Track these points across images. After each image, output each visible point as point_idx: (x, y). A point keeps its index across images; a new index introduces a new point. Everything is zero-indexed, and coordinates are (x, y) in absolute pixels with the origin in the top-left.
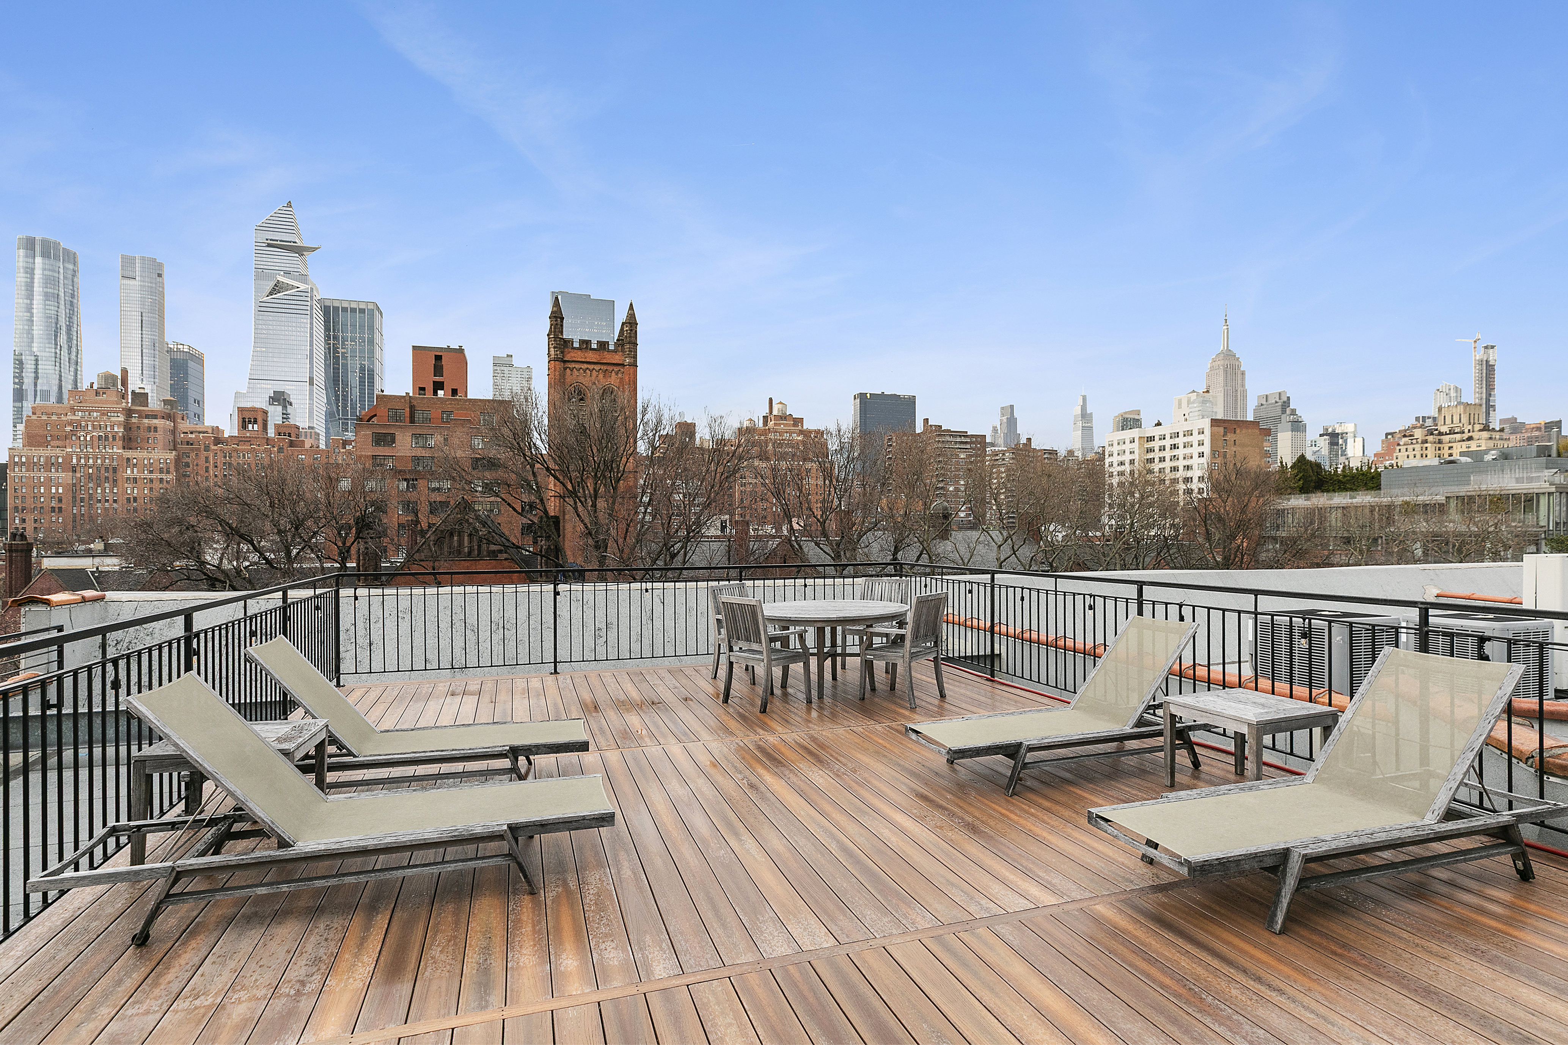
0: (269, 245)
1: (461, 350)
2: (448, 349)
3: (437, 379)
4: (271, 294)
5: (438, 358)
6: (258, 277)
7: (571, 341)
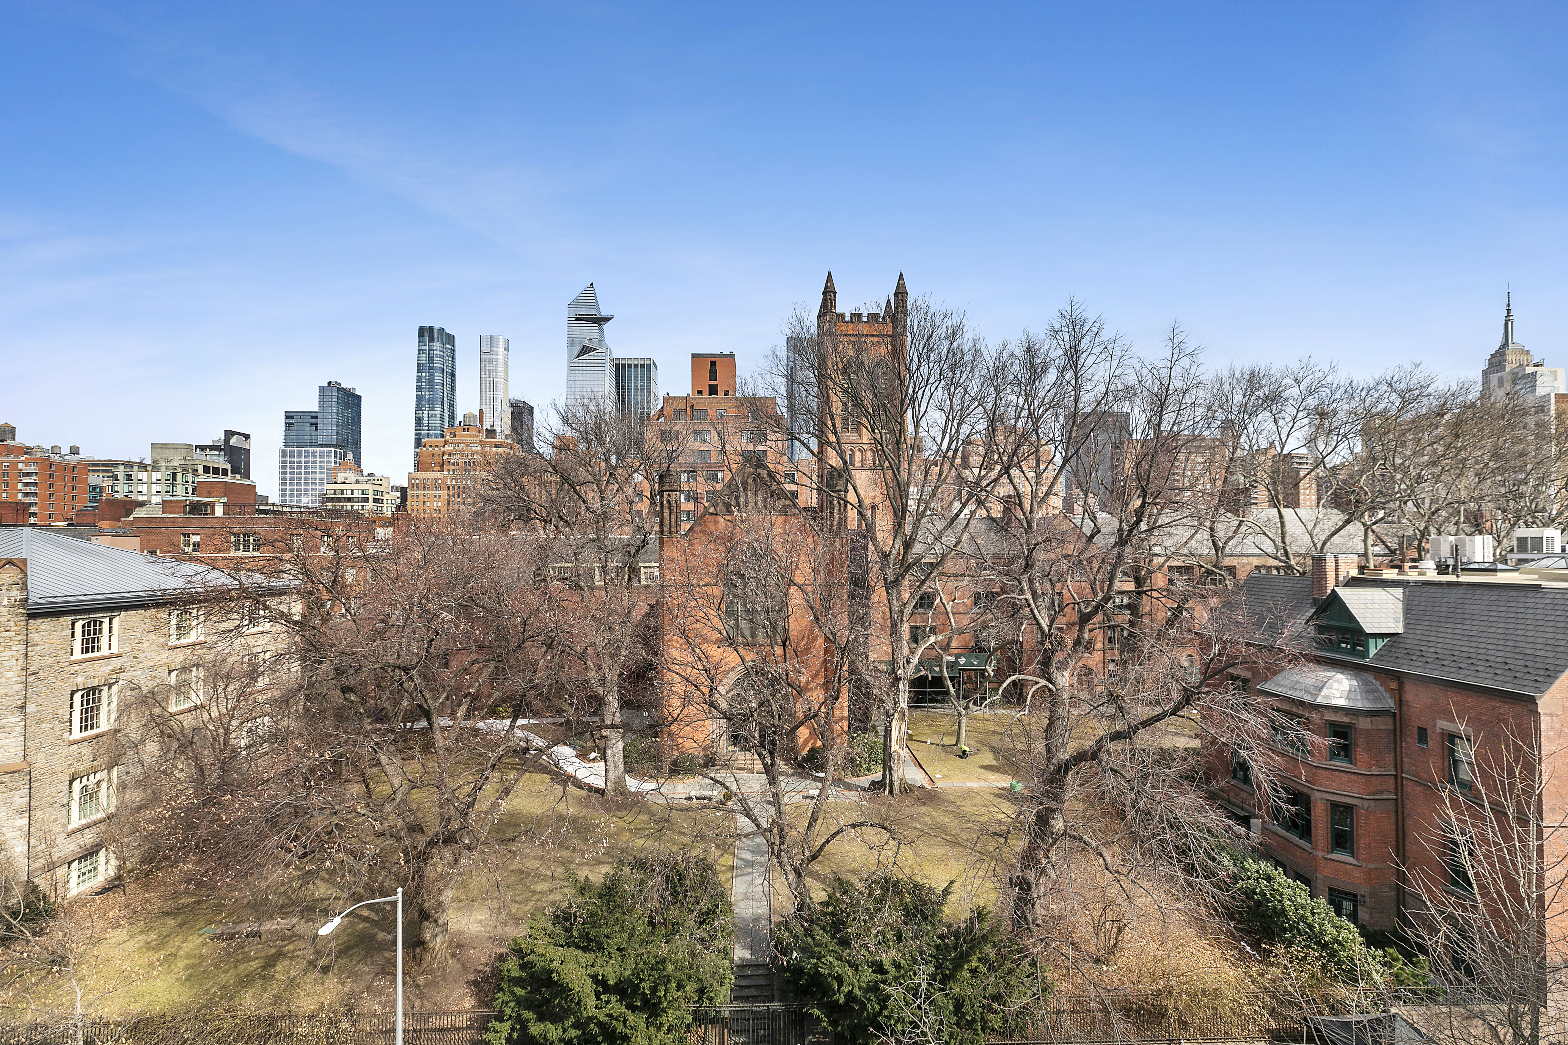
0: (577, 319)
1: (731, 356)
2: (721, 355)
3: (712, 382)
4: (579, 356)
5: (713, 364)
6: (570, 345)
7: (843, 316)
